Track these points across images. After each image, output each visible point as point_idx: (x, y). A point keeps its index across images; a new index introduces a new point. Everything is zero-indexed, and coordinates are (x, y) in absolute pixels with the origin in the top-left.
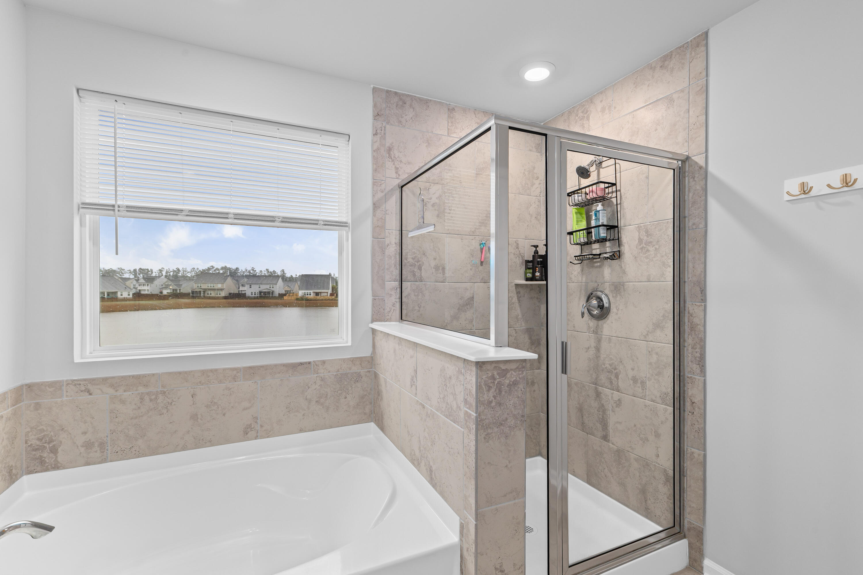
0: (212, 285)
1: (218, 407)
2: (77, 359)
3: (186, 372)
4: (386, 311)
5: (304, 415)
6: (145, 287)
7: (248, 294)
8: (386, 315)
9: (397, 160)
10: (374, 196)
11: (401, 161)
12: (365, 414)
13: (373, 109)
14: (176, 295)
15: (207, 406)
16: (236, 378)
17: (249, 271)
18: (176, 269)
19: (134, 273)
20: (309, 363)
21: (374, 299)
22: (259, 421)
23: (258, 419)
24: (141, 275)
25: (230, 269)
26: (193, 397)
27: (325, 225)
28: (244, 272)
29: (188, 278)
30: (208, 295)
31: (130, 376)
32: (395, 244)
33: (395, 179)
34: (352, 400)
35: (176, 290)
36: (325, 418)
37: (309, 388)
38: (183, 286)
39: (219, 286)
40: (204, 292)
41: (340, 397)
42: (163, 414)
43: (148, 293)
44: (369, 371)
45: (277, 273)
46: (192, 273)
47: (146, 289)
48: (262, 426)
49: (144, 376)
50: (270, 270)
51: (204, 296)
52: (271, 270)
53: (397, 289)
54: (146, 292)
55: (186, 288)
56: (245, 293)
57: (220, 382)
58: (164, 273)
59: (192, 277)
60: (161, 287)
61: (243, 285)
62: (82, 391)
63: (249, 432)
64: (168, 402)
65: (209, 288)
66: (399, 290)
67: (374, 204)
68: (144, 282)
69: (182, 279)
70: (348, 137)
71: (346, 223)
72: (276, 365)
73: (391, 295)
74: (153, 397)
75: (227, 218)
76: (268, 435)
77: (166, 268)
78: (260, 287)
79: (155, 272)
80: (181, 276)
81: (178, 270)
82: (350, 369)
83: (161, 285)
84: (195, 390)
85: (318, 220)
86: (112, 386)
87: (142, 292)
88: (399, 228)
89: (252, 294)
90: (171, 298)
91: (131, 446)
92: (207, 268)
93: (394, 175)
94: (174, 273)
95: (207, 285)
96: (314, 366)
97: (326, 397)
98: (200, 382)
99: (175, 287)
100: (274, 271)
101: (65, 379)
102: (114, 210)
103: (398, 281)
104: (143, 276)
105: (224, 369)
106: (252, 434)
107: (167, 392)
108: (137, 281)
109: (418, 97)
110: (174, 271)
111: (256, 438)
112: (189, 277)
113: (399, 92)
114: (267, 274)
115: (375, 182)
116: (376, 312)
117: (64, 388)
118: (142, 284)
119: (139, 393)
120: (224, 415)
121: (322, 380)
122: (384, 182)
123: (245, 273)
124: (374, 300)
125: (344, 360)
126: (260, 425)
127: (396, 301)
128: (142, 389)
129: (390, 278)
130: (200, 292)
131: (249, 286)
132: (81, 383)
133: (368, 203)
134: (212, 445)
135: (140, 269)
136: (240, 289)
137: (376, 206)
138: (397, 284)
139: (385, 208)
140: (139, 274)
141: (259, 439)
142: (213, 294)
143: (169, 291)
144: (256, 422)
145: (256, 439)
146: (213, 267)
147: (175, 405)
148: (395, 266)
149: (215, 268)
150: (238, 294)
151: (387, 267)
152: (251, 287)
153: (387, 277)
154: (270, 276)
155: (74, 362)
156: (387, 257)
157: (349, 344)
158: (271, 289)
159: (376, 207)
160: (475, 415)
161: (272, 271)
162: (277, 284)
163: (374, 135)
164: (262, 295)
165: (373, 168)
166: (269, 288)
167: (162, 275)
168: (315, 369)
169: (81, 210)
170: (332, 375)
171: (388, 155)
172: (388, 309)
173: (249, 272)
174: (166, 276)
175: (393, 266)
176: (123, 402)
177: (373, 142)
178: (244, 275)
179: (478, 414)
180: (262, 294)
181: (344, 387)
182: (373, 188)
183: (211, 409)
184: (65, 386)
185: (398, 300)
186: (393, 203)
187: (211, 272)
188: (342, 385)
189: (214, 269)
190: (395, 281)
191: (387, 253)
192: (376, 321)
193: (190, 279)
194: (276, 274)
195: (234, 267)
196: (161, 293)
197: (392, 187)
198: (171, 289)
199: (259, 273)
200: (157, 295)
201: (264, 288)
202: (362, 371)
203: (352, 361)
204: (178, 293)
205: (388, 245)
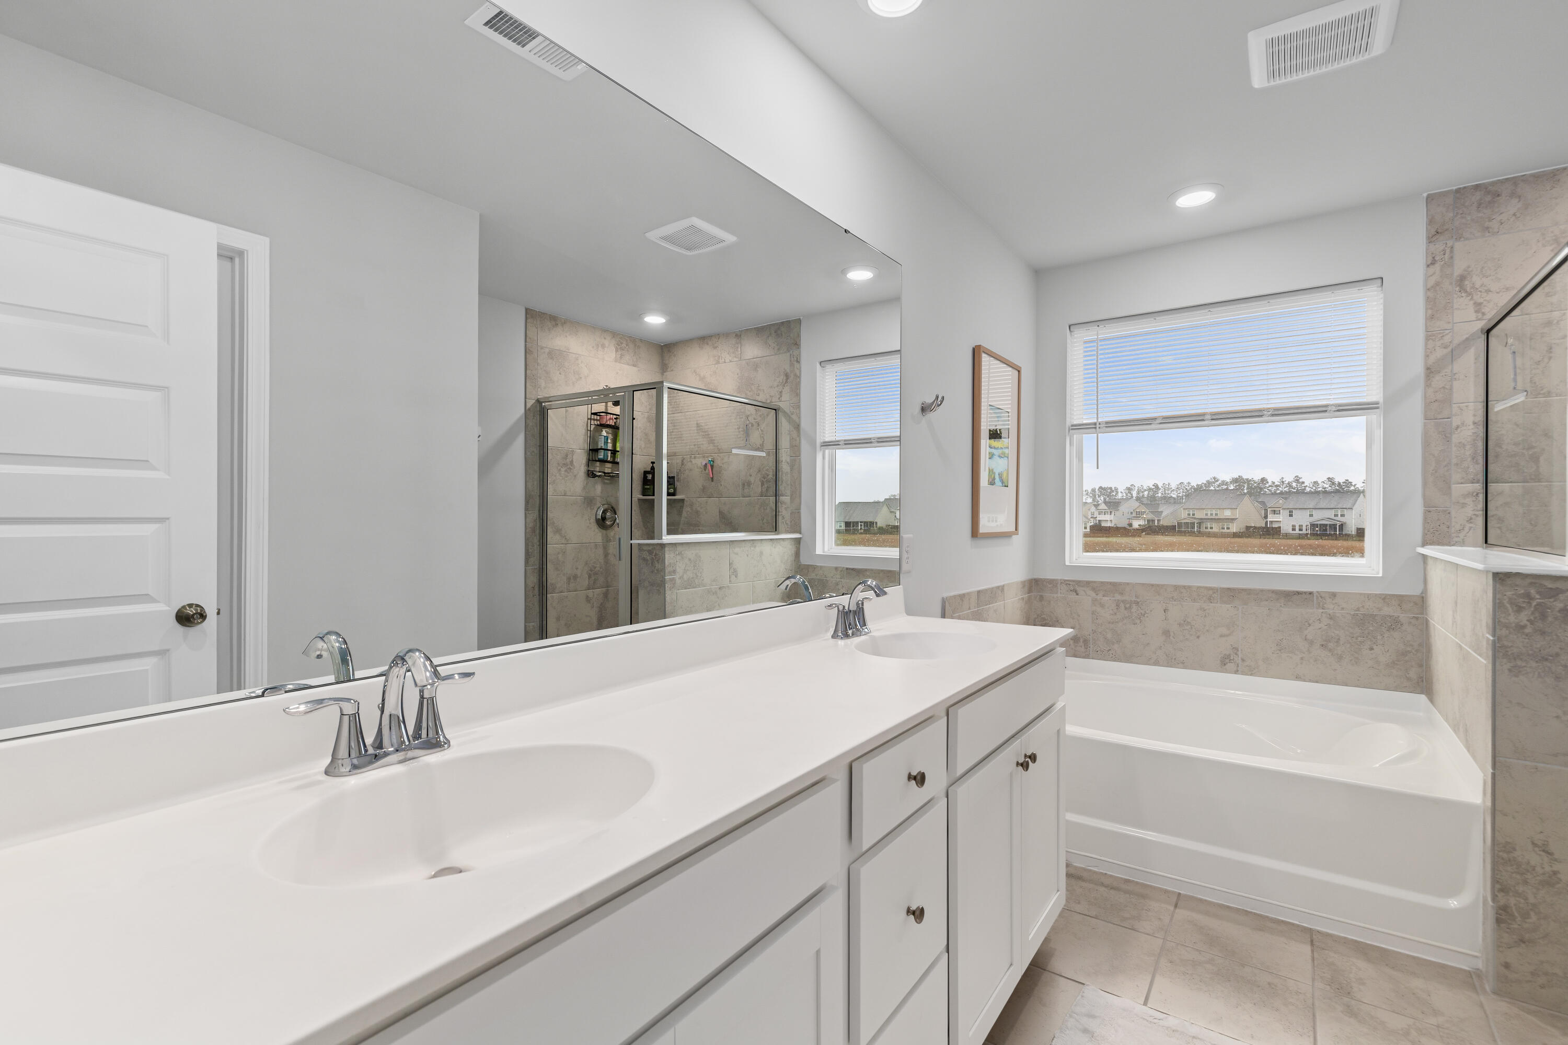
0: (1214, 512)
1: (1192, 628)
2: (1067, 563)
3: (1158, 585)
4: (1453, 530)
5: (1302, 659)
6: (1106, 515)
7: (1286, 527)
8: (1453, 535)
9: (1479, 291)
10: (1428, 356)
11: (1488, 291)
12: (1409, 679)
13: (1427, 228)
14: (1151, 529)
15: (1180, 625)
16: (1212, 598)
17: (1288, 483)
18: (1153, 485)
19: (1092, 494)
20: (1311, 593)
21: (1427, 510)
22: (1239, 653)
23: (1238, 651)
24: (1102, 498)
25: (1248, 481)
26: (1165, 612)
27: (1338, 411)
28: (1277, 486)
29: (1172, 501)
30: (1207, 530)
31: (1108, 583)
32: (1474, 423)
33: (1475, 322)
34: (1383, 654)
35: (1153, 521)
36: (1336, 670)
37: (1310, 625)
38: (1164, 514)
39: (1228, 514)
40: (1200, 524)
41: (1362, 646)
42: (1136, 624)
43: (1111, 526)
44: (1417, 618)
45: (1355, 485)
46: (1179, 492)
47: (1108, 520)
48: (1243, 660)
49: (1120, 584)
50: (1336, 480)
51: (1199, 532)
52: (1340, 479)
53: (1477, 494)
54: (1109, 524)
55: (1167, 515)
56: (1280, 527)
57: (1194, 600)
58: (1134, 494)
59: (1179, 498)
60: (1130, 516)
61: (1274, 512)
62: (1071, 591)
63: (1227, 663)
64: (1141, 613)
65: (1209, 517)
66: (1481, 497)
67: (1428, 369)
68: (1107, 508)
69: (1163, 502)
70: (1380, 281)
71: (1377, 403)
72: (1262, 591)
73: (1464, 505)
74: (1128, 606)
75: (1203, 420)
76: (1251, 671)
77: (1137, 485)
78: (1311, 515)
79: (1121, 492)
80: (1161, 497)
81: (1156, 486)
82: (1380, 610)
83: (1130, 513)
84: (1167, 605)
85: (1327, 406)
86: (1093, 589)
87: (1103, 524)
88: (1483, 398)
89: (1294, 529)
90: (1144, 533)
91: (1108, 648)
92: (1205, 482)
93: (1473, 316)
94: (1150, 493)
95: (1205, 512)
96: (1317, 598)
97: (1337, 642)
98: (1172, 598)
99: (1151, 516)
100: (1347, 480)
101: (1059, 578)
102: (1095, 428)
103: (1481, 481)
104: (1105, 499)
105: (1199, 588)
106: (1230, 666)
107: (1140, 603)
108: (1096, 506)
109: (1530, 174)
110: (1150, 489)
111: (1236, 672)
112: (1174, 498)
113: (1484, 183)
114: (1330, 488)
115: (1430, 336)
116: (1432, 530)
117: (1059, 585)
118: (1103, 511)
119: (1115, 600)
120: (1198, 637)
121: (1331, 618)
122: (1450, 332)
123: (1280, 489)
124: (1427, 512)
125: (1369, 596)
126: (1241, 658)
127: (1475, 515)
128: (1118, 597)
129: (1463, 478)
130: (1193, 523)
131: (1287, 512)
132: (1071, 583)
133: (1417, 368)
134: (1185, 668)
135: (1101, 488)
136: (1269, 520)
137: (1430, 371)
138: (1479, 487)
139: (1452, 371)
140: (1099, 496)
141: (1239, 674)
142: (1216, 528)
143: (1142, 522)
144: (1236, 654)
145: (1235, 674)
146: (1216, 480)
147: (1147, 617)
148: (1473, 459)
149: (1220, 482)
150: (1264, 528)
151: (1454, 461)
152: (1291, 516)
153: (1456, 477)
154: (1337, 492)
155: (1065, 564)
156: (1455, 446)
157: (1380, 575)
158: (1339, 518)
159: (1433, 372)
160: (1491, 638)
161: (1342, 480)
162: (1354, 508)
163: (1428, 266)
164: (1317, 531)
165: (1426, 315)
166: (1333, 517)
167: (1132, 497)
168: (1319, 603)
169: (1071, 431)
170: (1348, 613)
171: (1458, 288)
172: (1458, 527)
173: (1289, 485)
174: (1138, 499)
175: (1469, 459)
176: (1102, 606)
177: (1427, 277)
178: (1278, 491)
179: (1496, 638)
180: (1317, 529)
181: (1369, 634)
182: (1426, 344)
183: (1183, 628)
184: (1059, 584)
185: (1481, 513)
186: (1471, 361)
187: (1212, 488)
188: (1365, 630)
189: (1218, 483)
190: (1472, 483)
191: (1455, 439)
192: (1431, 544)
193: (1177, 501)
194: (1352, 488)
195: (1257, 478)
196: (1130, 525)
197: (1467, 336)
198: (1145, 520)
199: (1311, 486)
200: (1125, 528)
201: (1321, 517)
202: (1403, 615)
203: (1384, 599)
204: (1155, 526)
205: (1458, 427)
